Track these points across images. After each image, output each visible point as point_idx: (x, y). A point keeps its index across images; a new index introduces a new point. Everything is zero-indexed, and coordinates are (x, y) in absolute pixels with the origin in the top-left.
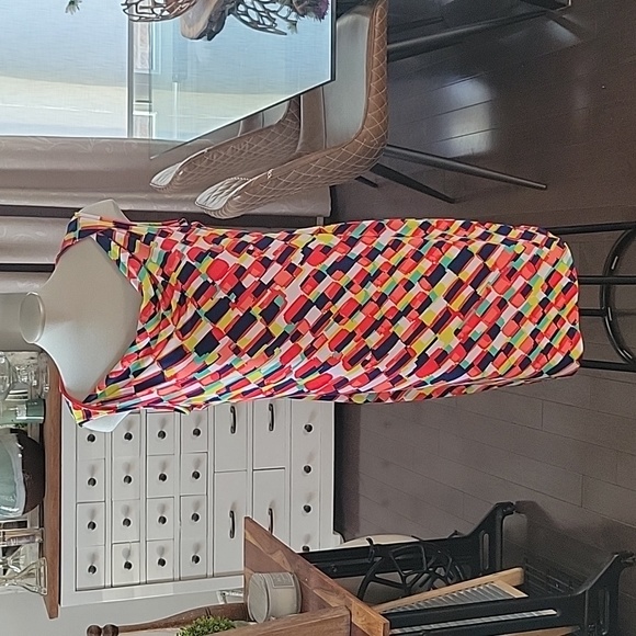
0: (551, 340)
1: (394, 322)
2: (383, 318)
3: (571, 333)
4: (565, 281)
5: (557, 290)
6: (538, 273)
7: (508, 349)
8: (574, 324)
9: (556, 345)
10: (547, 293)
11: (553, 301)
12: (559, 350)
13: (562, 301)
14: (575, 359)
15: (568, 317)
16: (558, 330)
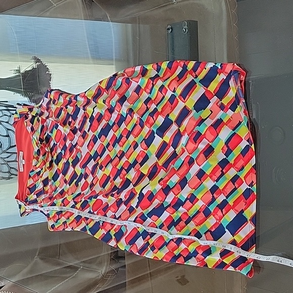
0: (227, 197)
1: (128, 171)
2: (122, 168)
3: (247, 193)
4: (244, 144)
5: (237, 152)
6: (219, 136)
7: (192, 199)
8: (251, 185)
9: (231, 203)
10: (227, 154)
11: (232, 162)
12: (233, 207)
13: (241, 163)
14: (249, 218)
15: (245, 178)
16: (235, 189)
